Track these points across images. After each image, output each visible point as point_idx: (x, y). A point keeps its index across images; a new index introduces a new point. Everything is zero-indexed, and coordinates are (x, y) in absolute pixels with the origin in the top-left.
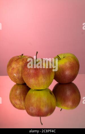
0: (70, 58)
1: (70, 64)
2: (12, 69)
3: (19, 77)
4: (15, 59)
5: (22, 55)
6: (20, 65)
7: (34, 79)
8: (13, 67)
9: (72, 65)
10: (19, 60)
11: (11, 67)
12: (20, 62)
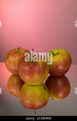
0: (64, 54)
1: (64, 61)
2: (9, 63)
3: (15, 70)
4: (12, 53)
5: (19, 48)
6: (16, 59)
7: (28, 76)
8: (10, 60)
9: (65, 61)
10: (15, 54)
11: (8, 60)
12: (16, 56)
